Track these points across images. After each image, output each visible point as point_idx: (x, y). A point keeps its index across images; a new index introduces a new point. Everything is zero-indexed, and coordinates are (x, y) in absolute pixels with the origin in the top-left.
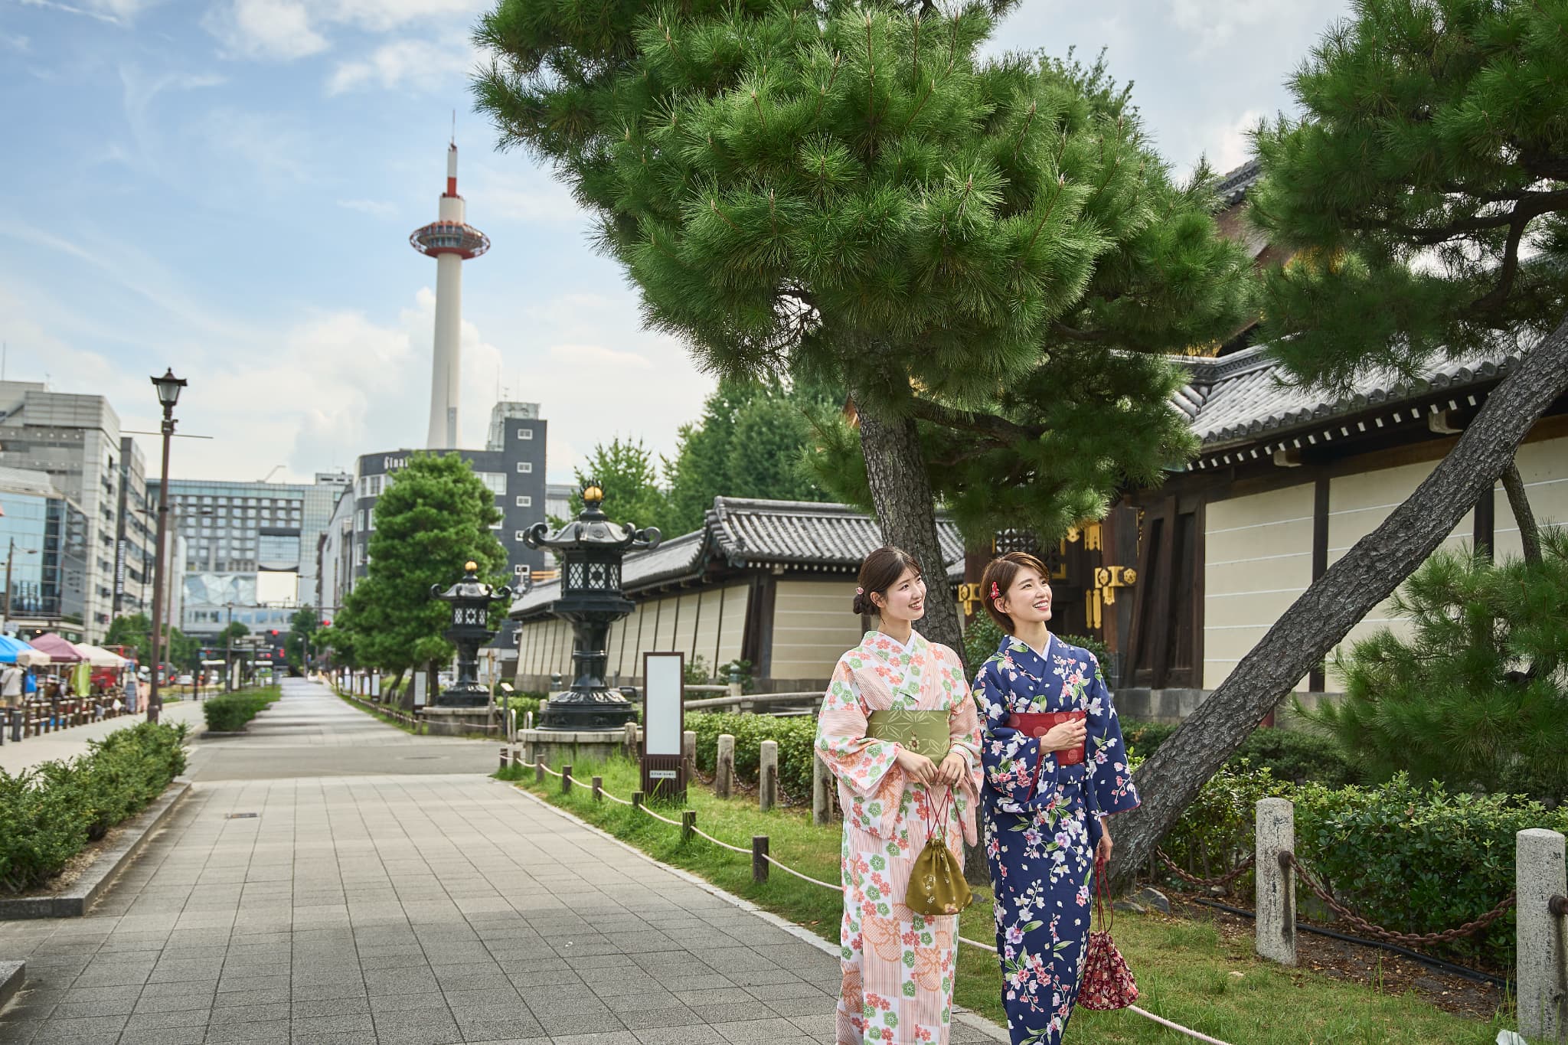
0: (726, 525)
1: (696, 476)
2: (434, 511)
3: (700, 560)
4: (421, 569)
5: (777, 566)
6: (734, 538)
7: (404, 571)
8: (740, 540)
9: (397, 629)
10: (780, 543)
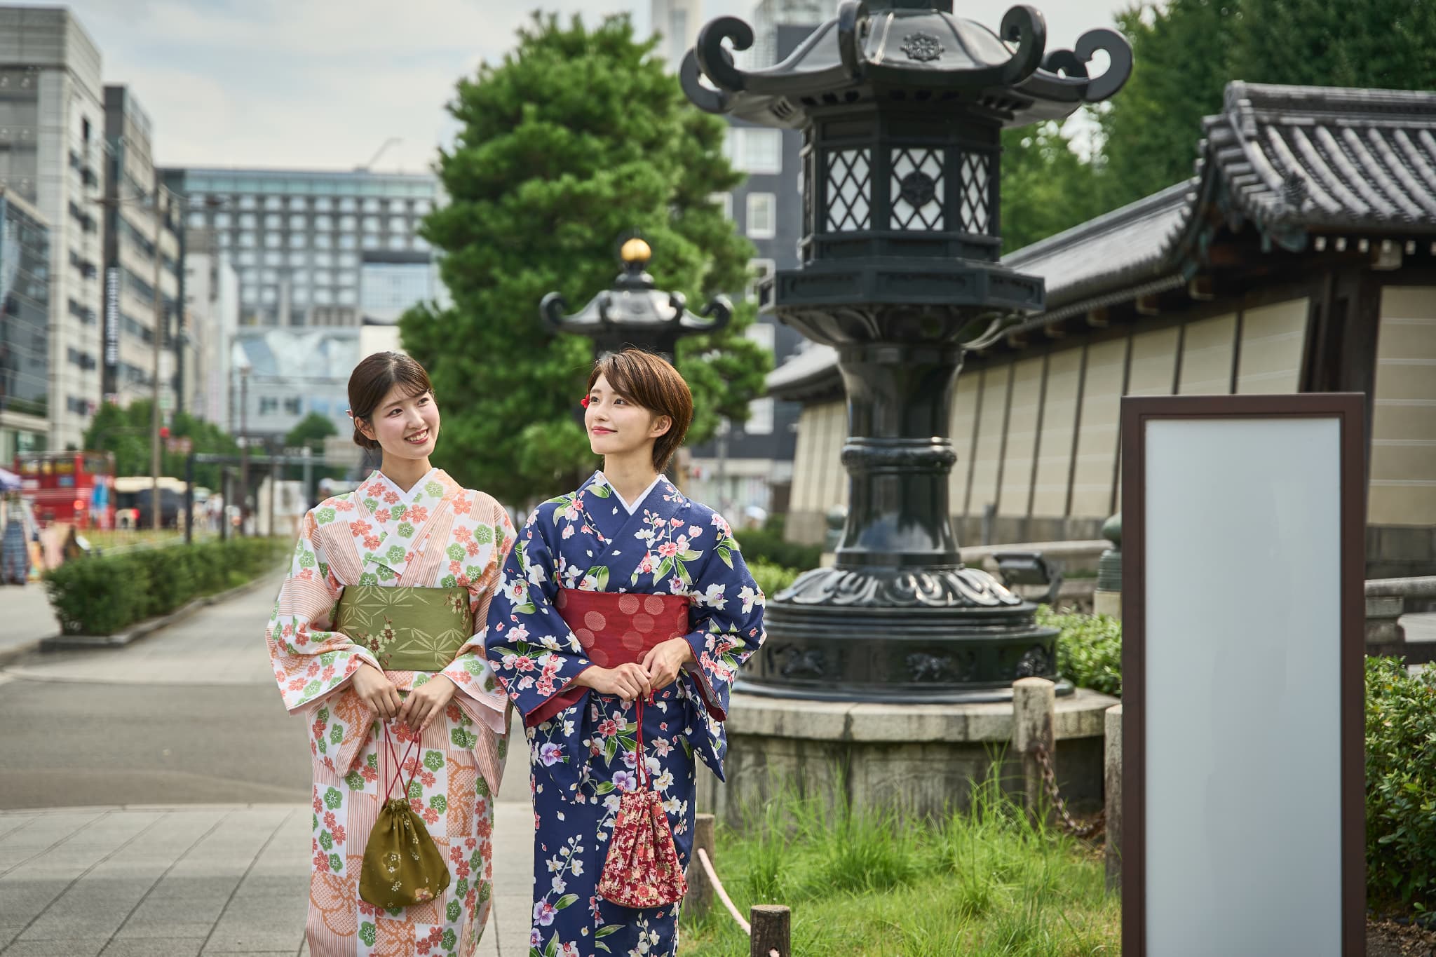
0: (1254, 150)
1: (1153, 106)
2: (562, 132)
3: (1188, 243)
4: (535, 267)
5: (1386, 246)
6: (1276, 180)
7: (496, 272)
8: (1293, 182)
9: (483, 405)
10: (1393, 190)
